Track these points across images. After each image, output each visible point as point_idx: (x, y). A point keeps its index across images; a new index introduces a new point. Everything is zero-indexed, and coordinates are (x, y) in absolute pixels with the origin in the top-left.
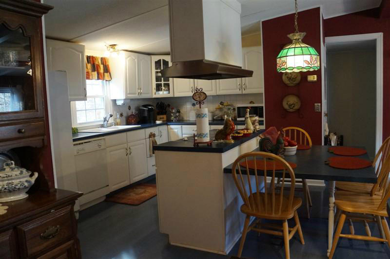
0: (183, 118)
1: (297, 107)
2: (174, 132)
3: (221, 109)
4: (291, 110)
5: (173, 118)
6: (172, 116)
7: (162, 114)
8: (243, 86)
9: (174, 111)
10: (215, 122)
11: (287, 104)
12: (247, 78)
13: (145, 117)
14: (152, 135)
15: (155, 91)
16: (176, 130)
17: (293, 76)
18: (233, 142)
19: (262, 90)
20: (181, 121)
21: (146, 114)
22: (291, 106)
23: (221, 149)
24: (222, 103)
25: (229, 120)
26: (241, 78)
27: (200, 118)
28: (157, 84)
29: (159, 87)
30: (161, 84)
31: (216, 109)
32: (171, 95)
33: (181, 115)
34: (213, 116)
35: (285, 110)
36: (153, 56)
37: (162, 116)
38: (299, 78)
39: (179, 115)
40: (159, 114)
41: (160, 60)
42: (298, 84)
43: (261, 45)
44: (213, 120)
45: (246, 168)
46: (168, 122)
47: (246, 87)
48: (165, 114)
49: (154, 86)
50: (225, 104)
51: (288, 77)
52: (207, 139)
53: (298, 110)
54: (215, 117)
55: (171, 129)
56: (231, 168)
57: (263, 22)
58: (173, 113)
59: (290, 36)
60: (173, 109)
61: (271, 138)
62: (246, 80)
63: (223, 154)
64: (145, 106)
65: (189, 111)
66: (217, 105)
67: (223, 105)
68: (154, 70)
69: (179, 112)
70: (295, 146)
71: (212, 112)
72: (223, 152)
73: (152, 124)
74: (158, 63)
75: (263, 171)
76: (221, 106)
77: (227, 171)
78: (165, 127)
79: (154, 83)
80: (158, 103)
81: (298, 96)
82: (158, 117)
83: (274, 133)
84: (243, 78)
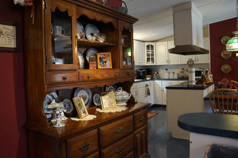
0: (160, 77)
1: (229, 71)
2: (157, 84)
3: (182, 72)
4: (226, 72)
5: (155, 77)
6: (154, 76)
7: (149, 74)
8: (197, 59)
9: (155, 73)
10: (179, 79)
11: (224, 69)
12: (199, 55)
13: (141, 76)
14: (147, 85)
15: (146, 62)
16: (158, 83)
17: (227, 54)
19: (209, 62)
21: (141, 74)
22: (226, 70)
23: (203, 88)
24: (183, 69)
25: (204, 75)
26: (195, 55)
28: (147, 58)
30: (150, 58)
31: (180, 72)
32: (154, 64)
34: (178, 76)
35: (223, 72)
36: (145, 43)
37: (149, 76)
38: (231, 55)
39: (158, 75)
40: (147, 74)
41: (149, 45)
42: (230, 58)
43: (208, 37)
44: (178, 78)
46: (152, 79)
47: (198, 60)
48: (150, 75)
49: (146, 59)
50: (185, 69)
51: (224, 54)
52: (194, 84)
53: (230, 72)
54: (179, 77)
55: (156, 82)
57: (210, 24)
58: (155, 74)
59: (233, 33)
60: (155, 72)
61: (224, 85)
62: (198, 56)
63: (204, 90)
64: (140, 70)
65: (163, 73)
66: (180, 70)
67: (184, 70)
68: (146, 50)
69: (158, 73)
70: (236, 89)
71: (177, 74)
73: (145, 80)
74: (148, 46)
76: (182, 70)
78: (152, 81)
79: (146, 57)
80: (147, 69)
81: (230, 64)
82: (147, 76)
83: (226, 82)
84: (196, 55)
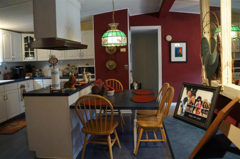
0: (43, 75)
1: (114, 67)
3: (68, 69)
4: (111, 69)
5: (37, 74)
6: (36, 74)
7: (30, 72)
8: (82, 55)
9: (37, 70)
10: (65, 77)
11: (108, 65)
12: (84, 49)
13: (17, 74)
14: (23, 86)
15: (24, 57)
16: (39, 83)
17: (112, 49)
18: (75, 89)
19: (94, 57)
20: (42, 77)
21: (18, 72)
22: (111, 66)
23: (68, 94)
24: (69, 65)
25: (73, 76)
26: (80, 50)
27: (53, 74)
28: (25, 52)
29: (27, 55)
30: (29, 52)
31: (65, 69)
32: (35, 60)
33: (42, 72)
34: (63, 73)
35: (108, 69)
36: (22, 34)
37: (29, 74)
38: (115, 50)
39: (41, 73)
40: (27, 72)
41: (27, 37)
42: (115, 54)
43: (93, 29)
44: (63, 75)
45: (83, 105)
46: (33, 77)
47: (84, 55)
48: (32, 72)
49: (24, 54)
50: (71, 65)
51: (109, 49)
52: (59, 88)
53: (115, 69)
54: (64, 74)
55: (36, 82)
56: (74, 105)
57: (94, 16)
58: (37, 71)
59: (110, 25)
60: (37, 69)
61: (98, 86)
62: (83, 50)
63: (69, 97)
64: (17, 67)
65: (47, 70)
66: (66, 66)
67: (69, 66)
68: (23, 43)
69: (41, 71)
70: (113, 90)
71: (63, 71)
72: (69, 96)
73: (23, 79)
74: (26, 39)
75: (94, 106)
76: (68, 67)
77: (72, 107)
78: (32, 81)
79: (24, 52)
80: (26, 65)
81: (115, 61)
82: (27, 74)
83: (100, 83)
84: (82, 49)
